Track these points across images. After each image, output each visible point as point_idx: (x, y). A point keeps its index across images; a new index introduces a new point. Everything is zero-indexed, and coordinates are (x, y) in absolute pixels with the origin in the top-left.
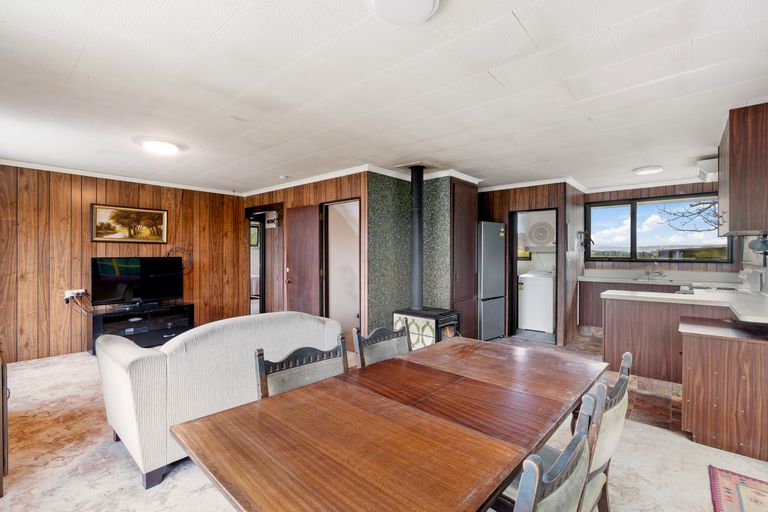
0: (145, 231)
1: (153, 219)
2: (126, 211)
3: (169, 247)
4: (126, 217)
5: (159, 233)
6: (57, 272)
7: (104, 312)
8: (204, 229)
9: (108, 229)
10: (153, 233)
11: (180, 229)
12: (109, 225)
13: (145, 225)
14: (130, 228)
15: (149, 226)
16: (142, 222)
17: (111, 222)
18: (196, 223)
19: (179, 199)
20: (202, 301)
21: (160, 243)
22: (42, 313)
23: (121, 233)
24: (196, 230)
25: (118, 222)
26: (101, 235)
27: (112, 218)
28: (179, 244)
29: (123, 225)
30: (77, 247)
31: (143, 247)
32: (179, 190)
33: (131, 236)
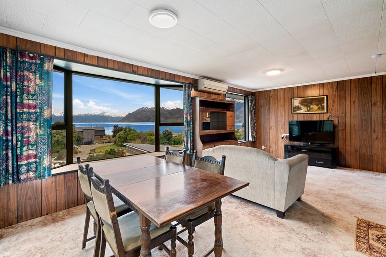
0: (315, 107)
1: (319, 101)
2: (305, 99)
3: (328, 115)
4: (305, 102)
5: (323, 108)
6: (281, 126)
7: (296, 145)
8: (354, 103)
9: (298, 108)
10: (319, 109)
11: (336, 104)
12: (298, 106)
13: (315, 105)
14: (307, 107)
15: (316, 105)
16: (313, 103)
17: (299, 105)
18: (348, 99)
19: (335, 87)
20: (353, 149)
21: (324, 113)
22: (276, 141)
23: (303, 110)
24: (348, 103)
25: (302, 105)
26: (295, 111)
27: (299, 103)
28: (335, 113)
29: (304, 106)
30: (287, 117)
31: (315, 115)
32: (335, 82)
33: (308, 111)
